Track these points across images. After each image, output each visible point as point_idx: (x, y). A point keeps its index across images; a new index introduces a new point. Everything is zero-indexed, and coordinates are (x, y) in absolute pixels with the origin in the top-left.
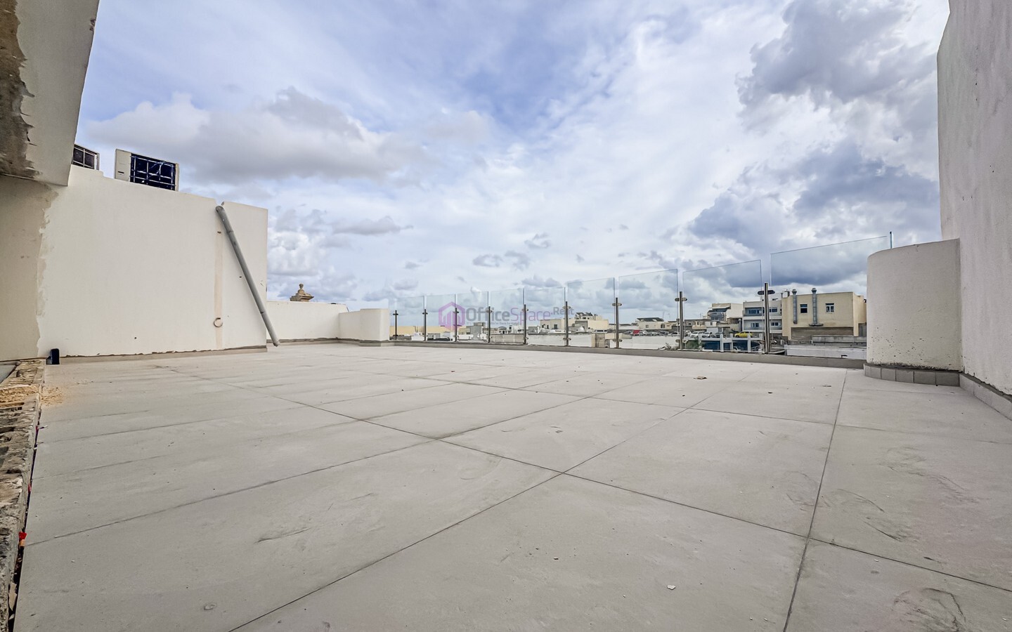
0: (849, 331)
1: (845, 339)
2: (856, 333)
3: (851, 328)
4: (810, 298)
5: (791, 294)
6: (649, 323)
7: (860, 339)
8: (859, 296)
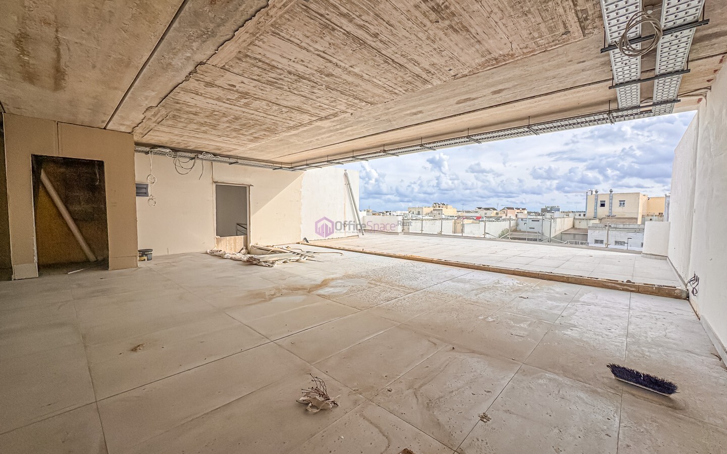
0: (635, 220)
1: (631, 226)
2: (639, 222)
3: (636, 219)
4: (608, 196)
5: (594, 193)
6: (488, 212)
7: (642, 226)
8: (644, 195)
